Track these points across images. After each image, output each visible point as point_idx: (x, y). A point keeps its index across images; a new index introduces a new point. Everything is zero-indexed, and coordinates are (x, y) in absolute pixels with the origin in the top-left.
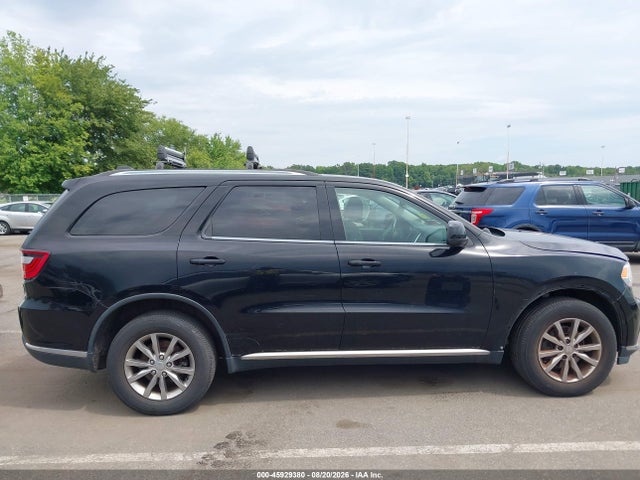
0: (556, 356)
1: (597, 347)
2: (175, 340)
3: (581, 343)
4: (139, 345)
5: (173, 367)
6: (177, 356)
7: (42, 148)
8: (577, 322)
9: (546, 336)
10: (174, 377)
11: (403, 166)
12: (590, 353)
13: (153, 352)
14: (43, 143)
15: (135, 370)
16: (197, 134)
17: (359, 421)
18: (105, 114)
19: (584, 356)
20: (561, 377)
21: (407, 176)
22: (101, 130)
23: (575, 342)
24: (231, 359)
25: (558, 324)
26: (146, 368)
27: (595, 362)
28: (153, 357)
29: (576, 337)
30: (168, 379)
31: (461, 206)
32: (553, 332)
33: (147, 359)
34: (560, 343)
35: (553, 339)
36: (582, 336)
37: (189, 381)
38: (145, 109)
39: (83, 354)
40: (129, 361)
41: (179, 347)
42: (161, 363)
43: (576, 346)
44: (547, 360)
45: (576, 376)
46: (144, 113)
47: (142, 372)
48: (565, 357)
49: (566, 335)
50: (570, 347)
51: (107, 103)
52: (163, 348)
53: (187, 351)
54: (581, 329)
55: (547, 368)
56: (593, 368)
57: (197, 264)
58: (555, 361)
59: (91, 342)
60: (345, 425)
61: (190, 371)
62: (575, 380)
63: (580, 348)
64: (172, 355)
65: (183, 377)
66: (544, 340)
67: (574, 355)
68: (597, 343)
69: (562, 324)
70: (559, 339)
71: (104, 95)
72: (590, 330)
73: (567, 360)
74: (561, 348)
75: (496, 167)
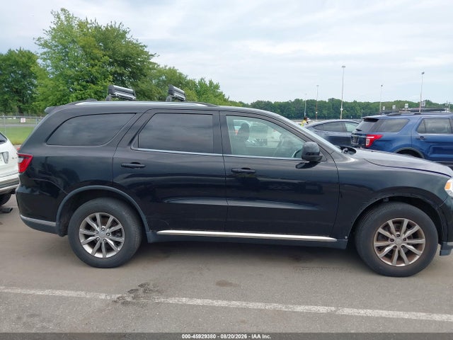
0: (388, 246)
1: (422, 241)
2: (112, 218)
3: (409, 238)
4: (88, 220)
5: (111, 236)
6: (114, 229)
7: (84, 87)
8: (406, 222)
9: (381, 230)
10: (112, 243)
11: (339, 101)
12: (416, 246)
13: (98, 226)
14: (84, 83)
15: (87, 236)
16: (188, 78)
17: (233, 282)
18: (124, 64)
19: (411, 248)
20: (392, 262)
21: (342, 109)
22: (121, 75)
23: (403, 236)
24: (149, 233)
25: (390, 222)
26: (94, 236)
27: (419, 253)
28: (98, 229)
29: (405, 233)
30: (107, 244)
31: (359, 132)
32: (387, 227)
33: (94, 230)
34: (393, 237)
35: (387, 234)
36: (409, 233)
37: (121, 247)
38: (152, 60)
39: (53, 224)
40: (82, 231)
41: (114, 223)
42: (102, 233)
43: (405, 239)
44: (381, 249)
45: (404, 262)
46: (151, 63)
47: (91, 238)
48: (395, 247)
49: (397, 231)
50: (399, 240)
51: (125, 56)
52: (104, 223)
53: (120, 226)
54: (409, 226)
55: (380, 255)
56: (418, 257)
57: (125, 167)
58: (387, 249)
59: (58, 217)
60: (222, 284)
61: (122, 240)
62: (403, 265)
63: (407, 241)
64: (110, 228)
65: (117, 243)
66: (379, 233)
67: (403, 246)
68: (422, 238)
69: (394, 223)
70: (391, 233)
71: (123, 51)
72: (417, 228)
73: (397, 250)
74: (392, 240)
75: (411, 104)
